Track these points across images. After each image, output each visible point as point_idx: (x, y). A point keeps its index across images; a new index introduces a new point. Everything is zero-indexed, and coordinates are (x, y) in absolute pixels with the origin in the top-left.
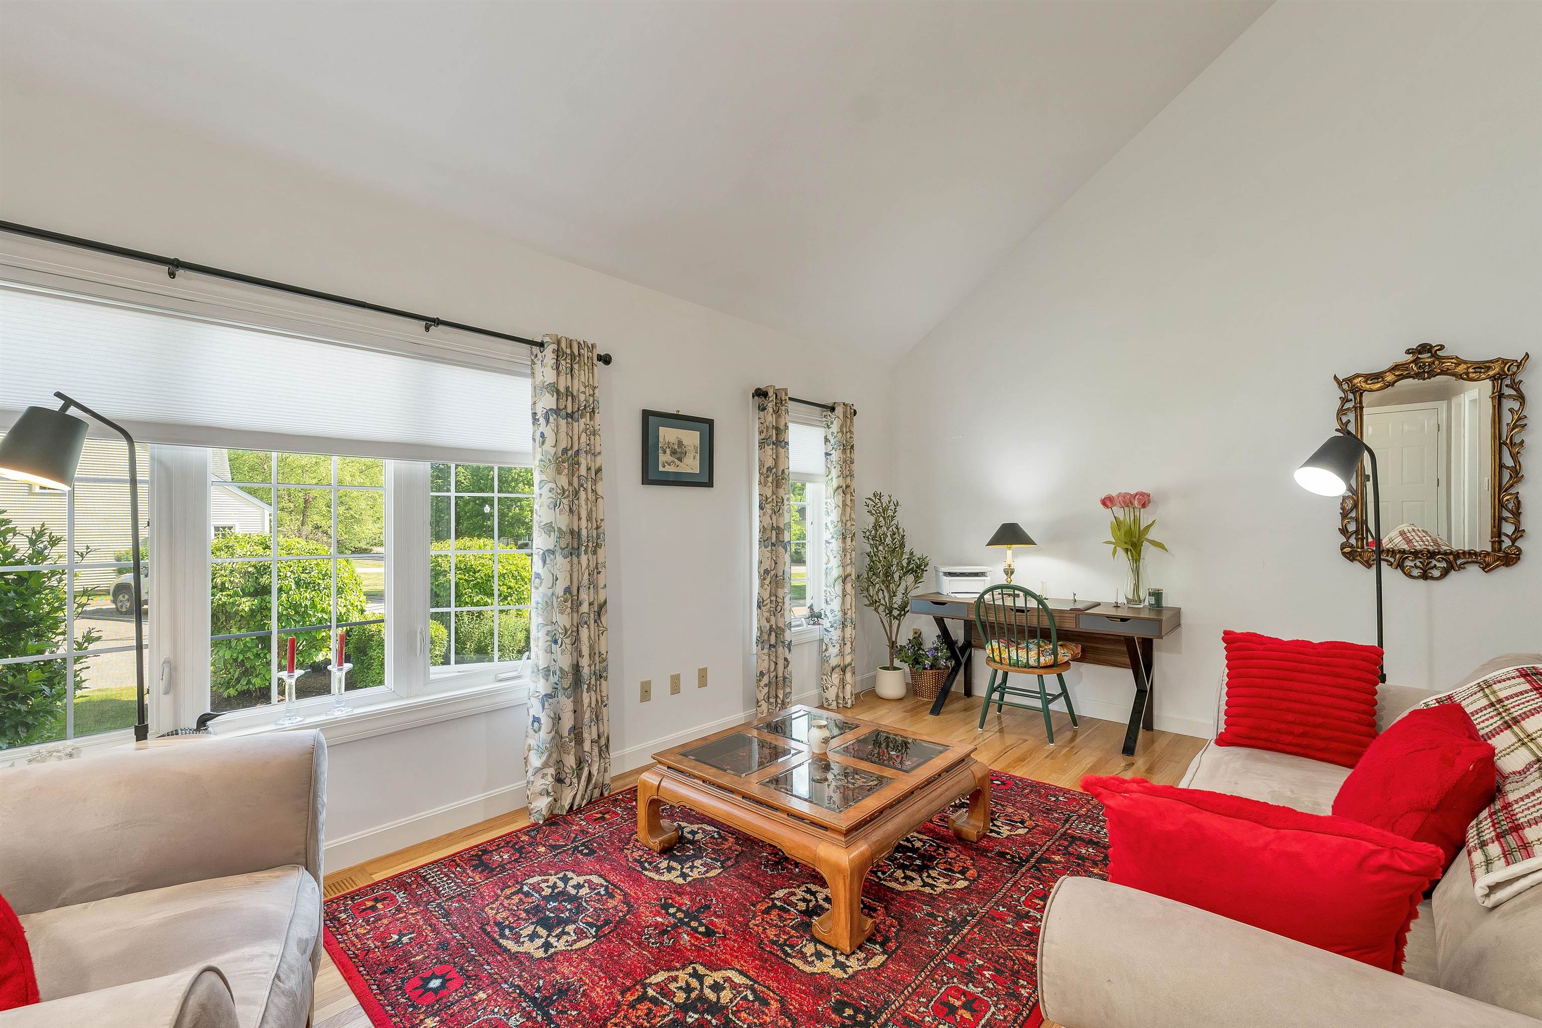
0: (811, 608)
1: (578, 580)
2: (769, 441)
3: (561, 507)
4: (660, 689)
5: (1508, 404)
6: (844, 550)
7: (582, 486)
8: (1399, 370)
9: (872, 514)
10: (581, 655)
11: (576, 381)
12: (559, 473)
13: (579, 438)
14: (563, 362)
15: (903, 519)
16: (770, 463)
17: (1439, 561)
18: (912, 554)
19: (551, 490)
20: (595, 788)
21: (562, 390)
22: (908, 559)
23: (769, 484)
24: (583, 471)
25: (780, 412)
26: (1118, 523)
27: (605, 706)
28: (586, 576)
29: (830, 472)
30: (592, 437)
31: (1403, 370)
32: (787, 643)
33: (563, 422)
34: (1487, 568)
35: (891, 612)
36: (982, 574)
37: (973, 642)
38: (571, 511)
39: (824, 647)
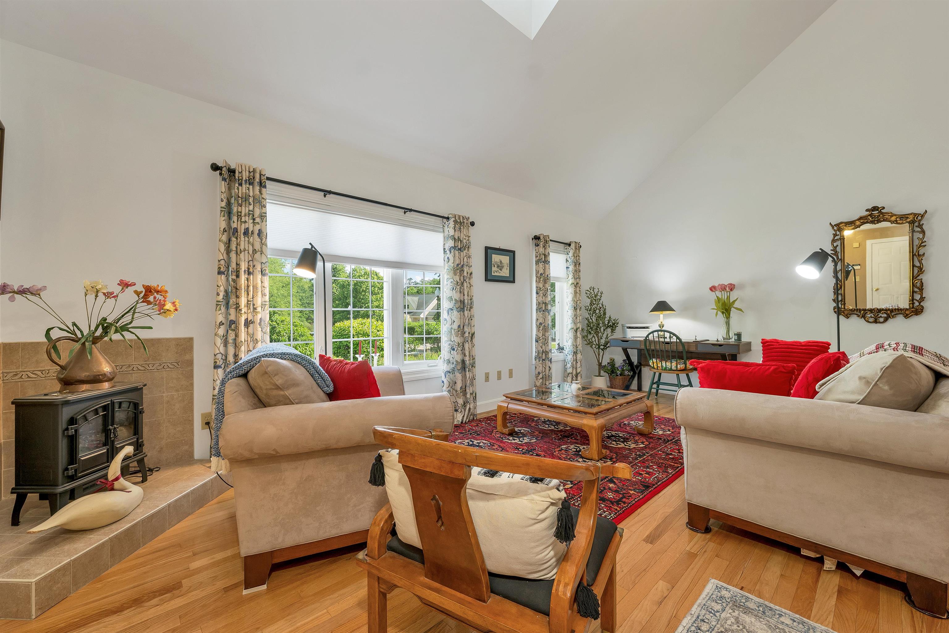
0: (559, 344)
1: (463, 323)
2: (541, 261)
3: (456, 290)
4: (493, 377)
5: (917, 235)
6: (576, 316)
7: (465, 280)
8: (862, 219)
9: (589, 298)
10: (465, 355)
11: (462, 234)
12: (455, 275)
13: (463, 259)
14: (457, 226)
15: (605, 300)
16: (541, 271)
17: (883, 314)
18: (610, 318)
19: (451, 282)
20: (471, 415)
21: (457, 238)
22: (608, 320)
23: (541, 282)
24: (465, 274)
25: (546, 247)
26: (719, 299)
27: (475, 379)
28: (467, 321)
29: (568, 276)
30: (468, 259)
31: (864, 220)
32: (550, 359)
33: (457, 252)
34: (906, 316)
35: (599, 348)
36: (647, 328)
37: (642, 363)
38: (460, 292)
39: (566, 364)
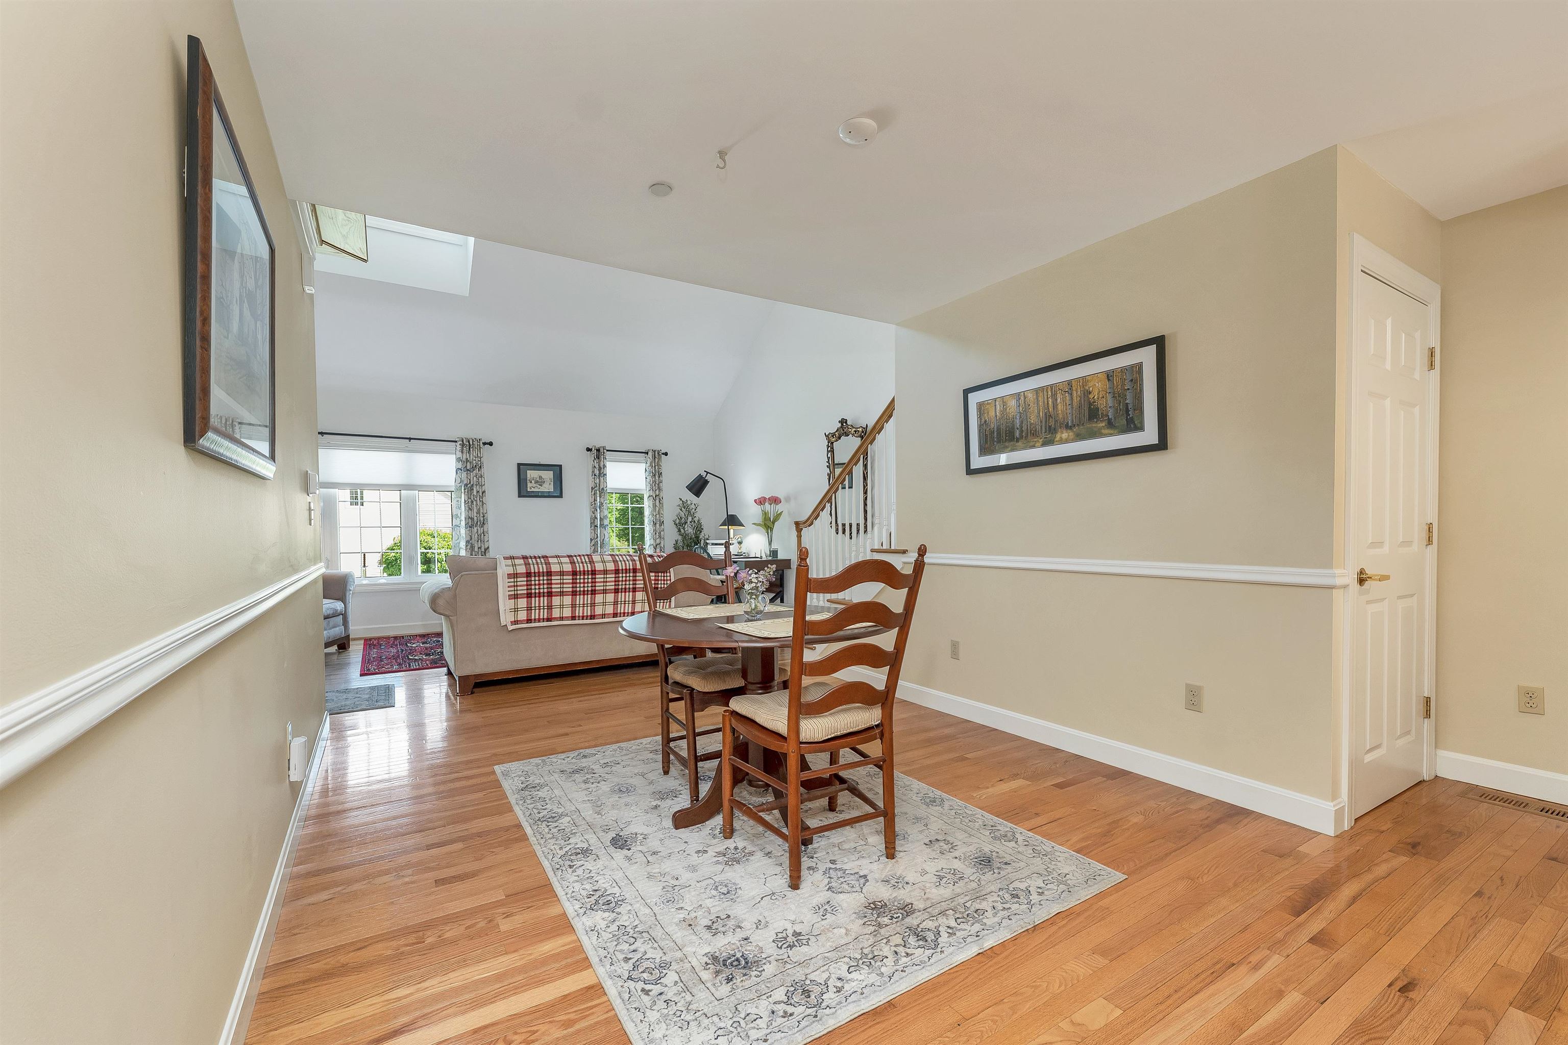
11: (471, 455)
13: (473, 479)
14: (465, 449)
21: (465, 460)
24: (475, 493)
25: (600, 459)
28: (477, 536)
30: (480, 479)
31: (839, 432)
33: (465, 473)
